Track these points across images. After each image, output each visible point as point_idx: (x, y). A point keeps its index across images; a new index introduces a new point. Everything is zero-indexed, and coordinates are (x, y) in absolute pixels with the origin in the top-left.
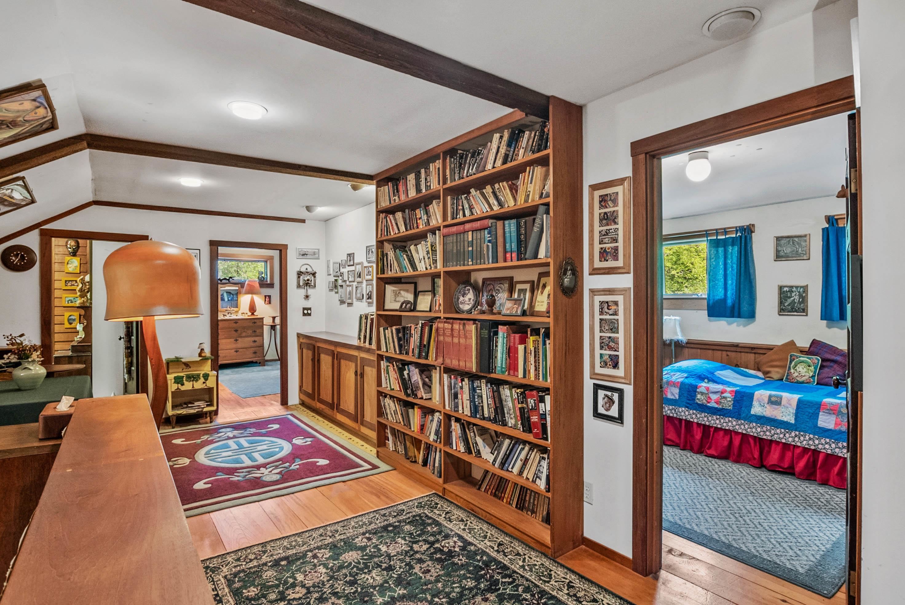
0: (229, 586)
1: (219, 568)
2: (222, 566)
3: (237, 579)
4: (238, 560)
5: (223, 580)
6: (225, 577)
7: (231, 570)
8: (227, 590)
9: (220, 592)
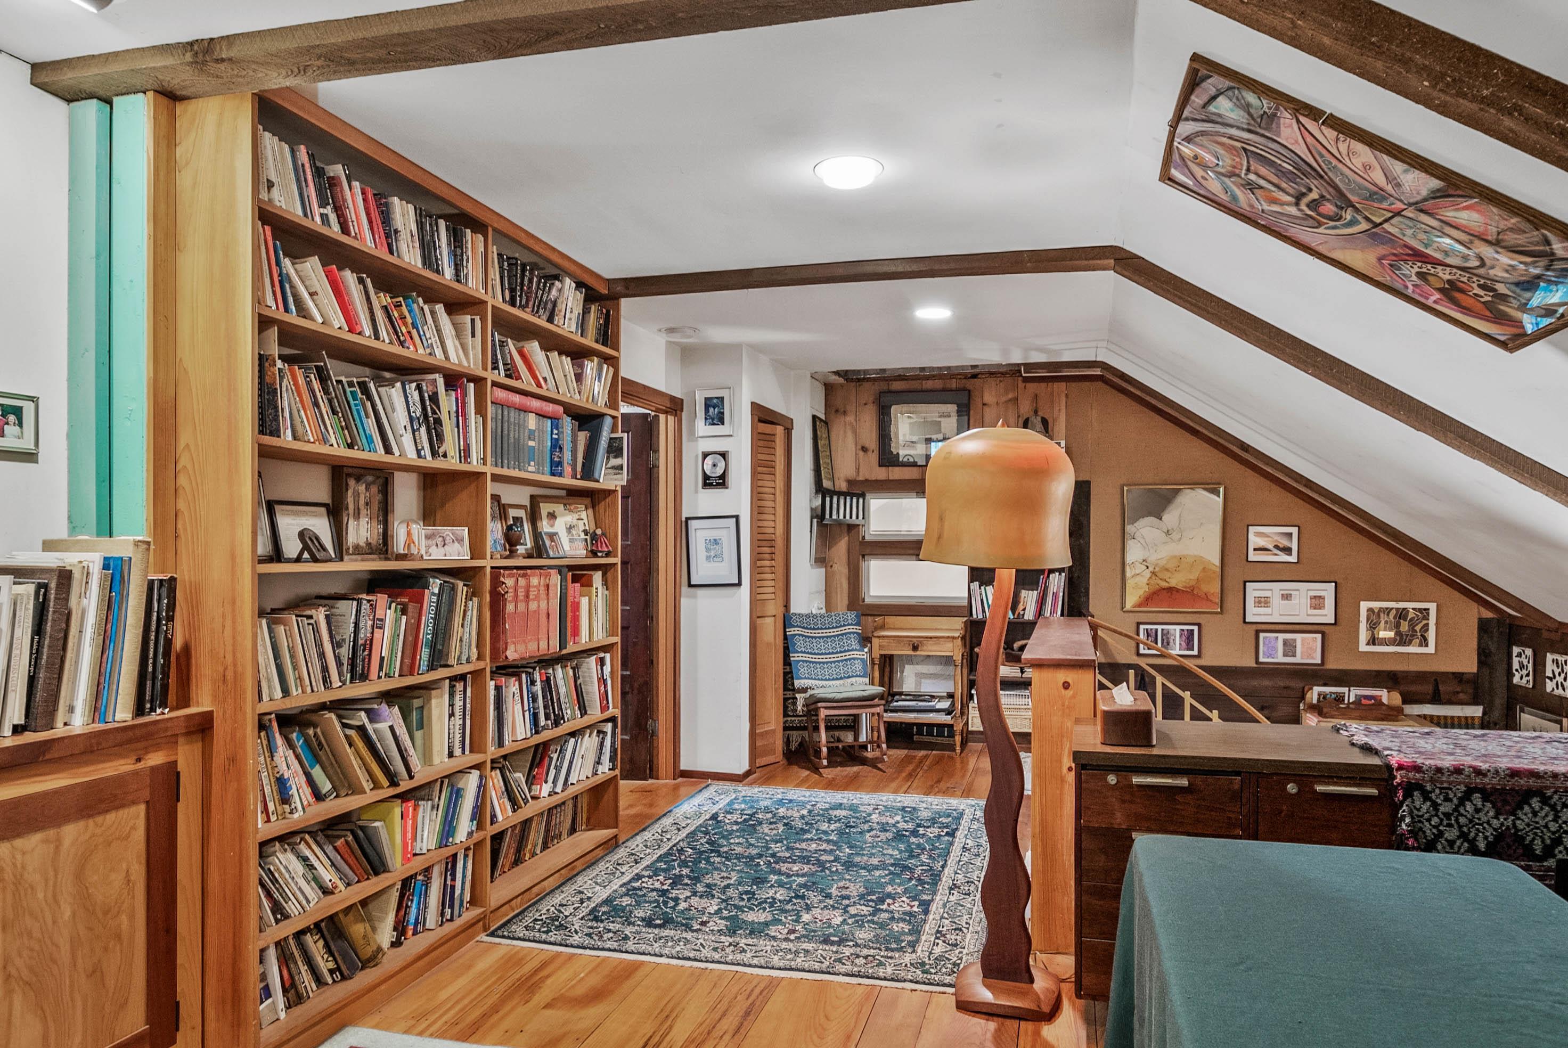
0: (918, 941)
1: (911, 964)
2: (906, 965)
3: (903, 944)
4: (880, 964)
5: (919, 950)
6: (914, 951)
7: (900, 957)
8: (923, 938)
9: (932, 939)
